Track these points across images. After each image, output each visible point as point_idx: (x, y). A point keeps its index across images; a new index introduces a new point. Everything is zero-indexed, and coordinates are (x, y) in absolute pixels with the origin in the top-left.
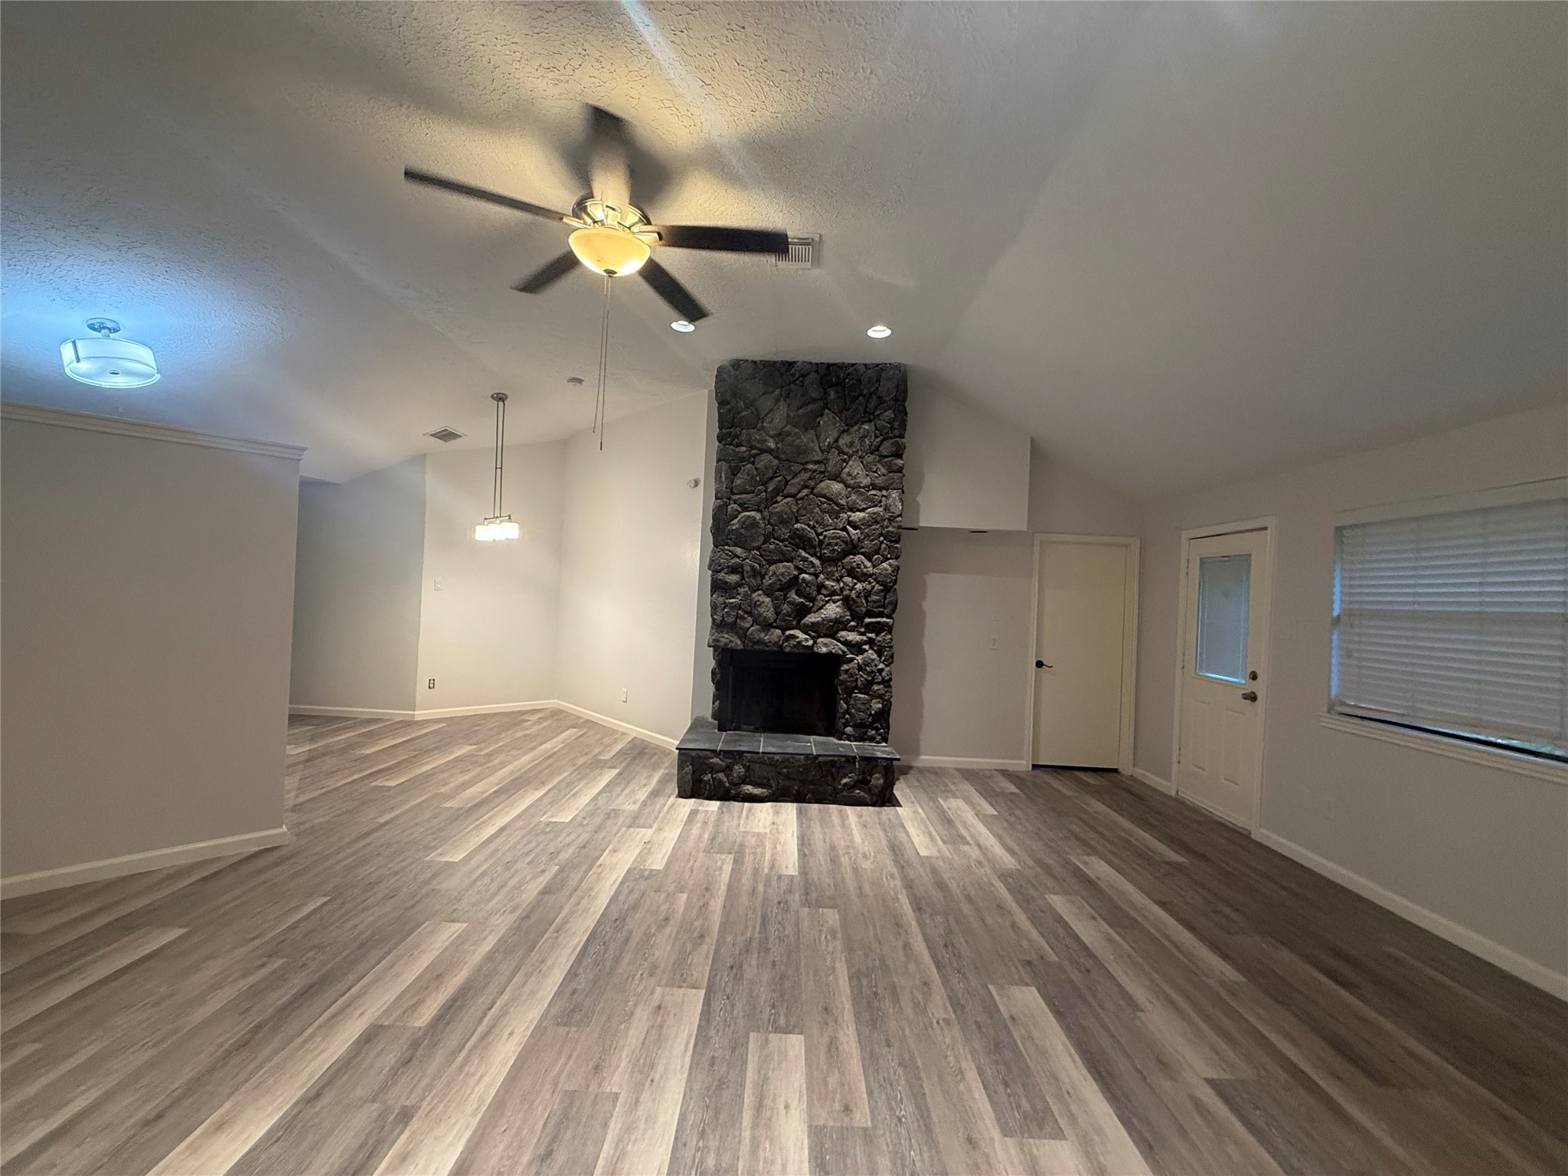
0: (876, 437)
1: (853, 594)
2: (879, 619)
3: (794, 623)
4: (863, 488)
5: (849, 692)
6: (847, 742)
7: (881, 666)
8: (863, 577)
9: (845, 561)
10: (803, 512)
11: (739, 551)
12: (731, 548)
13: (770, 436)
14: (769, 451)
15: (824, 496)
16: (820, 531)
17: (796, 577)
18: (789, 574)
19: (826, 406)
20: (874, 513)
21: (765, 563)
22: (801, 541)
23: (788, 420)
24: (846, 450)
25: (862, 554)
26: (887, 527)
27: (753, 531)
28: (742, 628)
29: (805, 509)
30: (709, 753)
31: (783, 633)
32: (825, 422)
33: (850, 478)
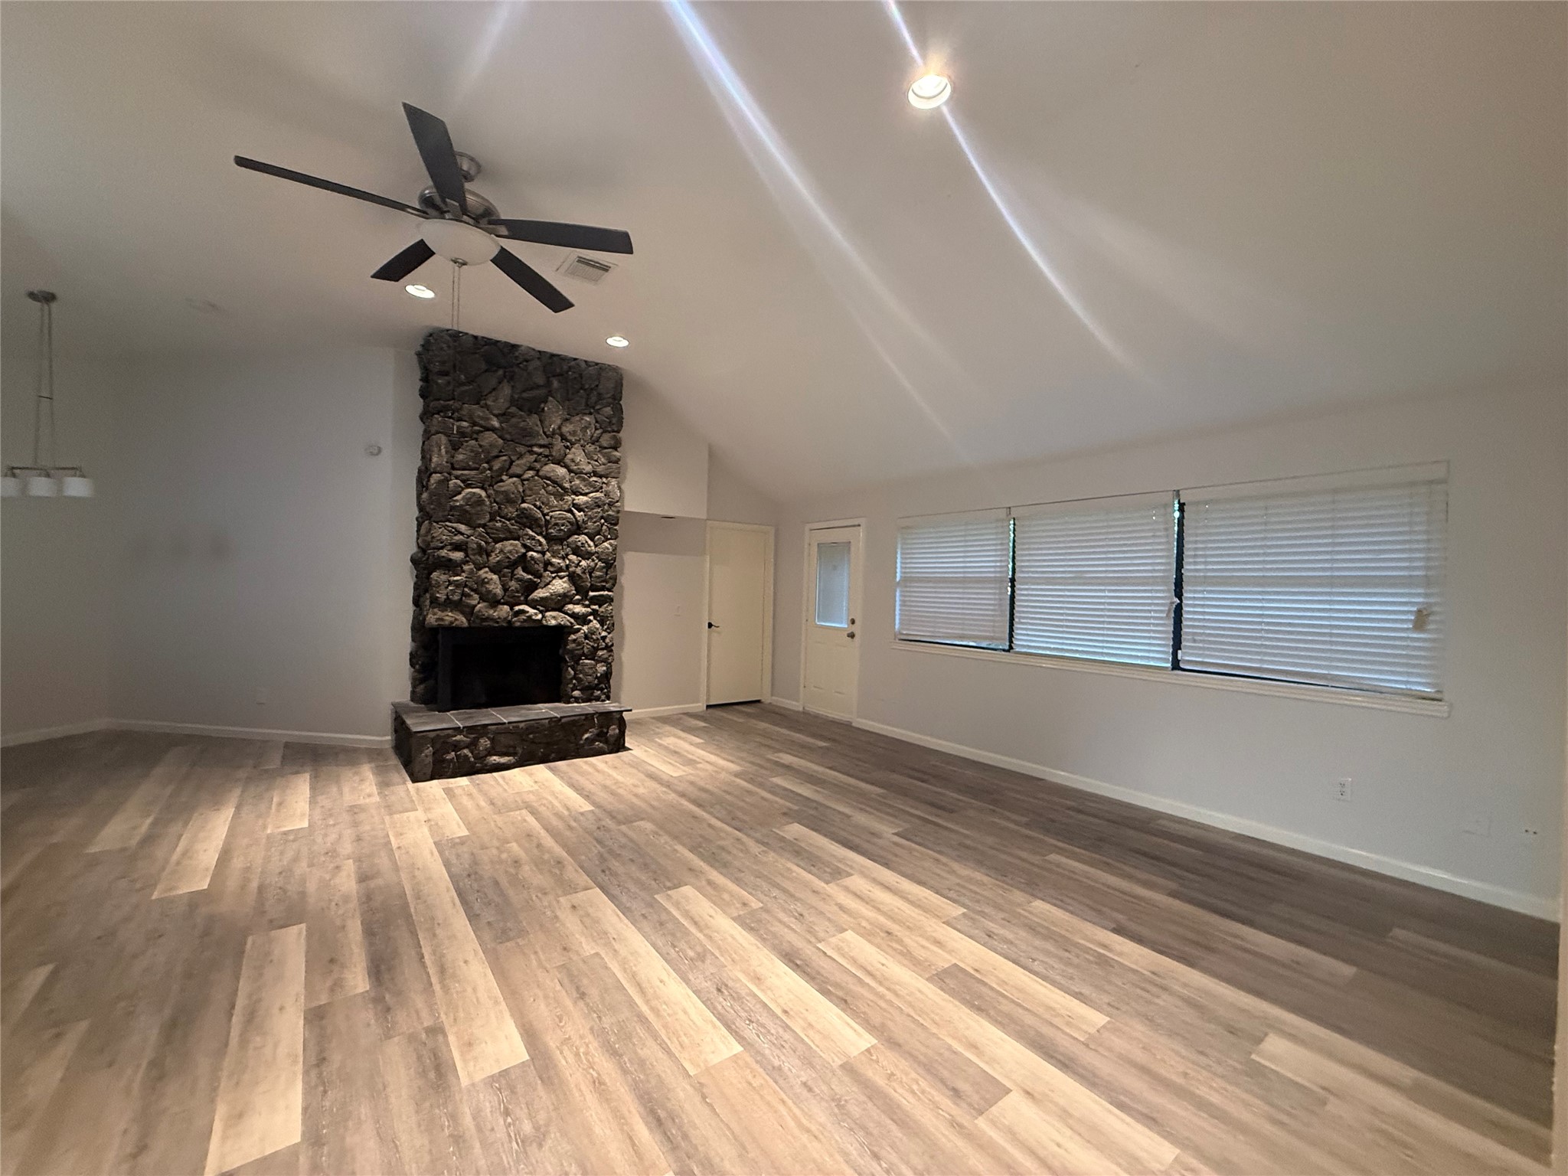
0: (596, 429)
1: (579, 571)
2: (602, 593)
3: (522, 598)
4: (586, 474)
5: (577, 659)
6: (576, 704)
7: (604, 634)
8: (587, 555)
9: (570, 540)
10: (528, 492)
11: (462, 528)
12: (455, 525)
13: (494, 415)
14: (493, 430)
15: (549, 479)
16: (546, 511)
17: (524, 555)
18: (517, 552)
19: (550, 393)
20: (597, 498)
21: (490, 540)
22: (527, 520)
23: (513, 402)
24: (569, 438)
25: (585, 534)
26: (607, 511)
27: (479, 508)
28: (468, 606)
29: (531, 489)
30: (450, 732)
31: (512, 609)
32: (549, 409)
33: (573, 464)
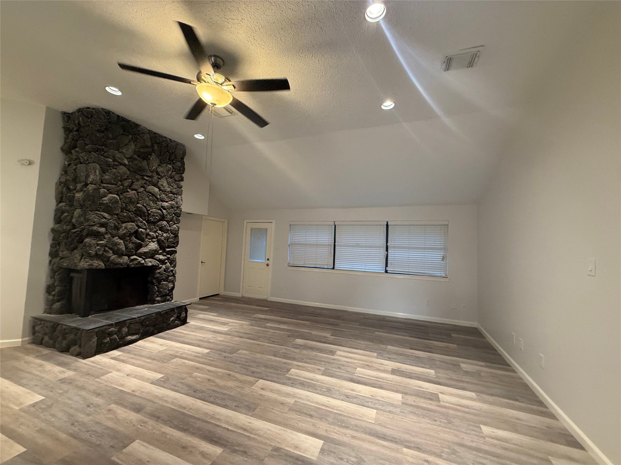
0: (173, 171)
1: (162, 238)
2: (172, 249)
3: (134, 252)
4: (167, 192)
5: (159, 281)
6: (158, 304)
7: (172, 269)
8: (167, 231)
9: (158, 223)
10: (140, 199)
11: (106, 215)
12: (102, 213)
13: (125, 157)
14: (125, 165)
15: (150, 193)
16: (148, 209)
17: (137, 231)
18: (134, 229)
19: (153, 151)
20: (172, 204)
21: (120, 222)
22: (139, 213)
23: (135, 152)
24: (161, 174)
25: (166, 221)
26: (176, 211)
27: (116, 205)
28: (106, 257)
29: (141, 197)
30: (107, 327)
31: (129, 258)
32: (153, 159)
33: (162, 187)
